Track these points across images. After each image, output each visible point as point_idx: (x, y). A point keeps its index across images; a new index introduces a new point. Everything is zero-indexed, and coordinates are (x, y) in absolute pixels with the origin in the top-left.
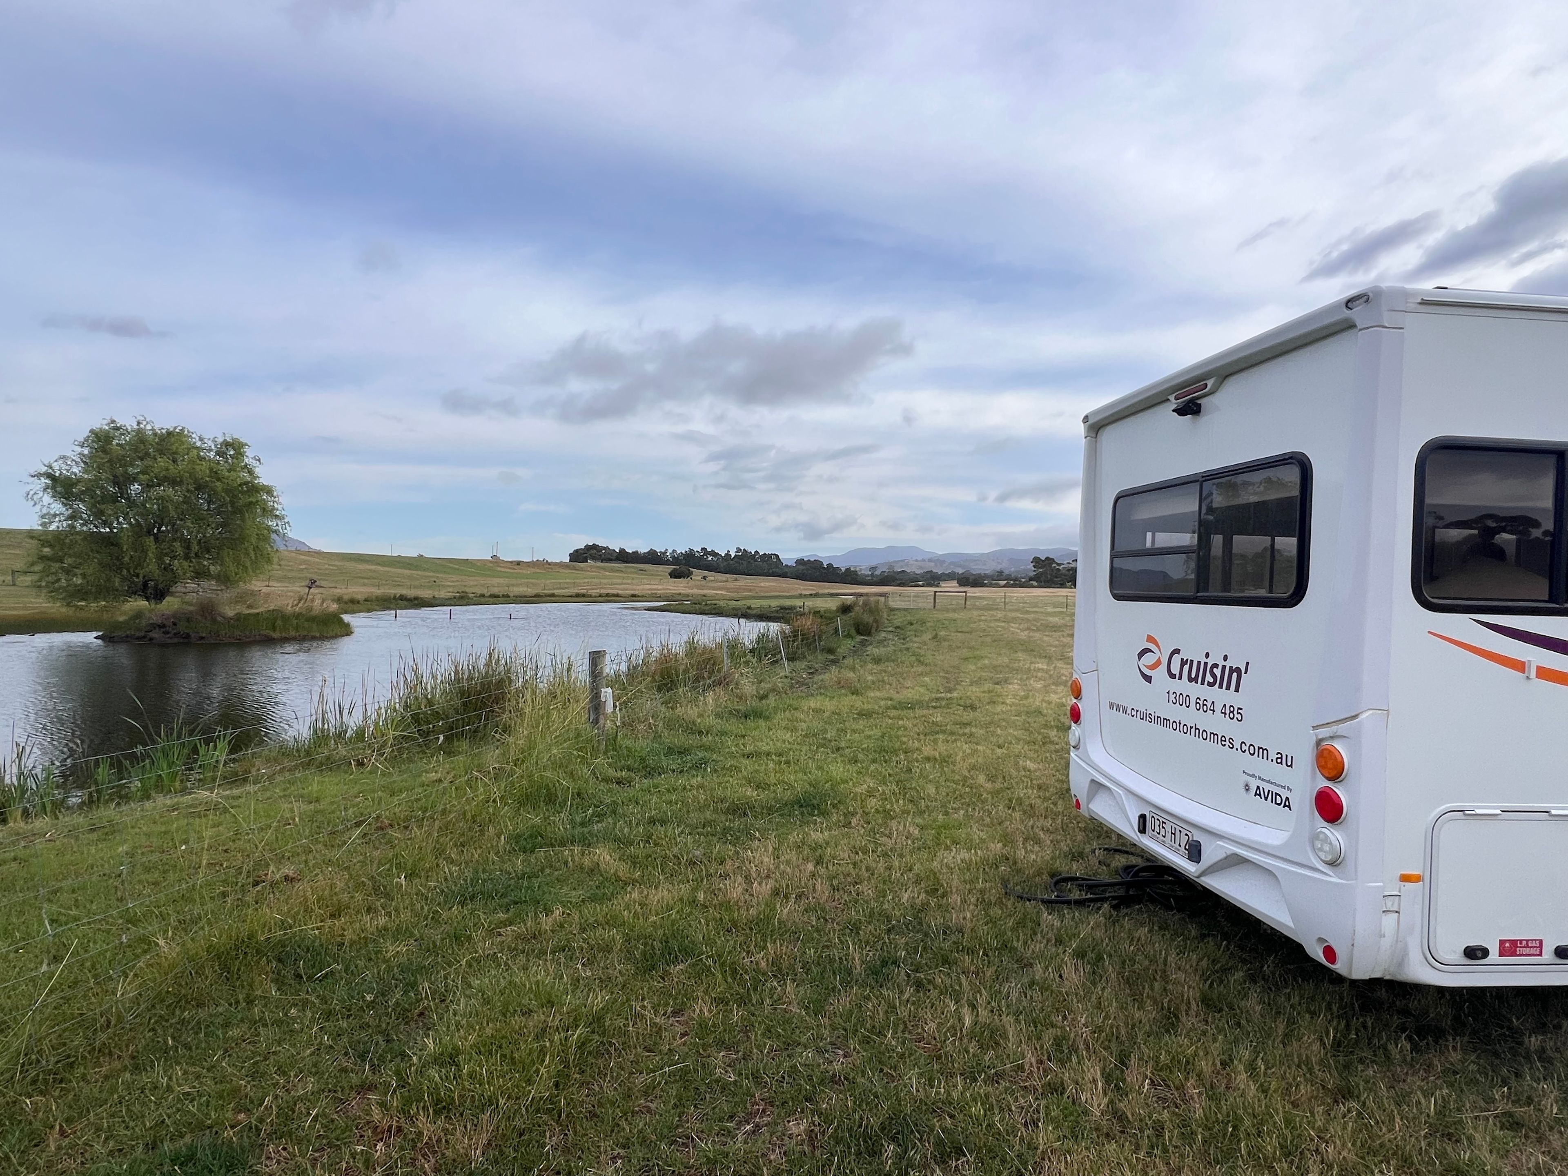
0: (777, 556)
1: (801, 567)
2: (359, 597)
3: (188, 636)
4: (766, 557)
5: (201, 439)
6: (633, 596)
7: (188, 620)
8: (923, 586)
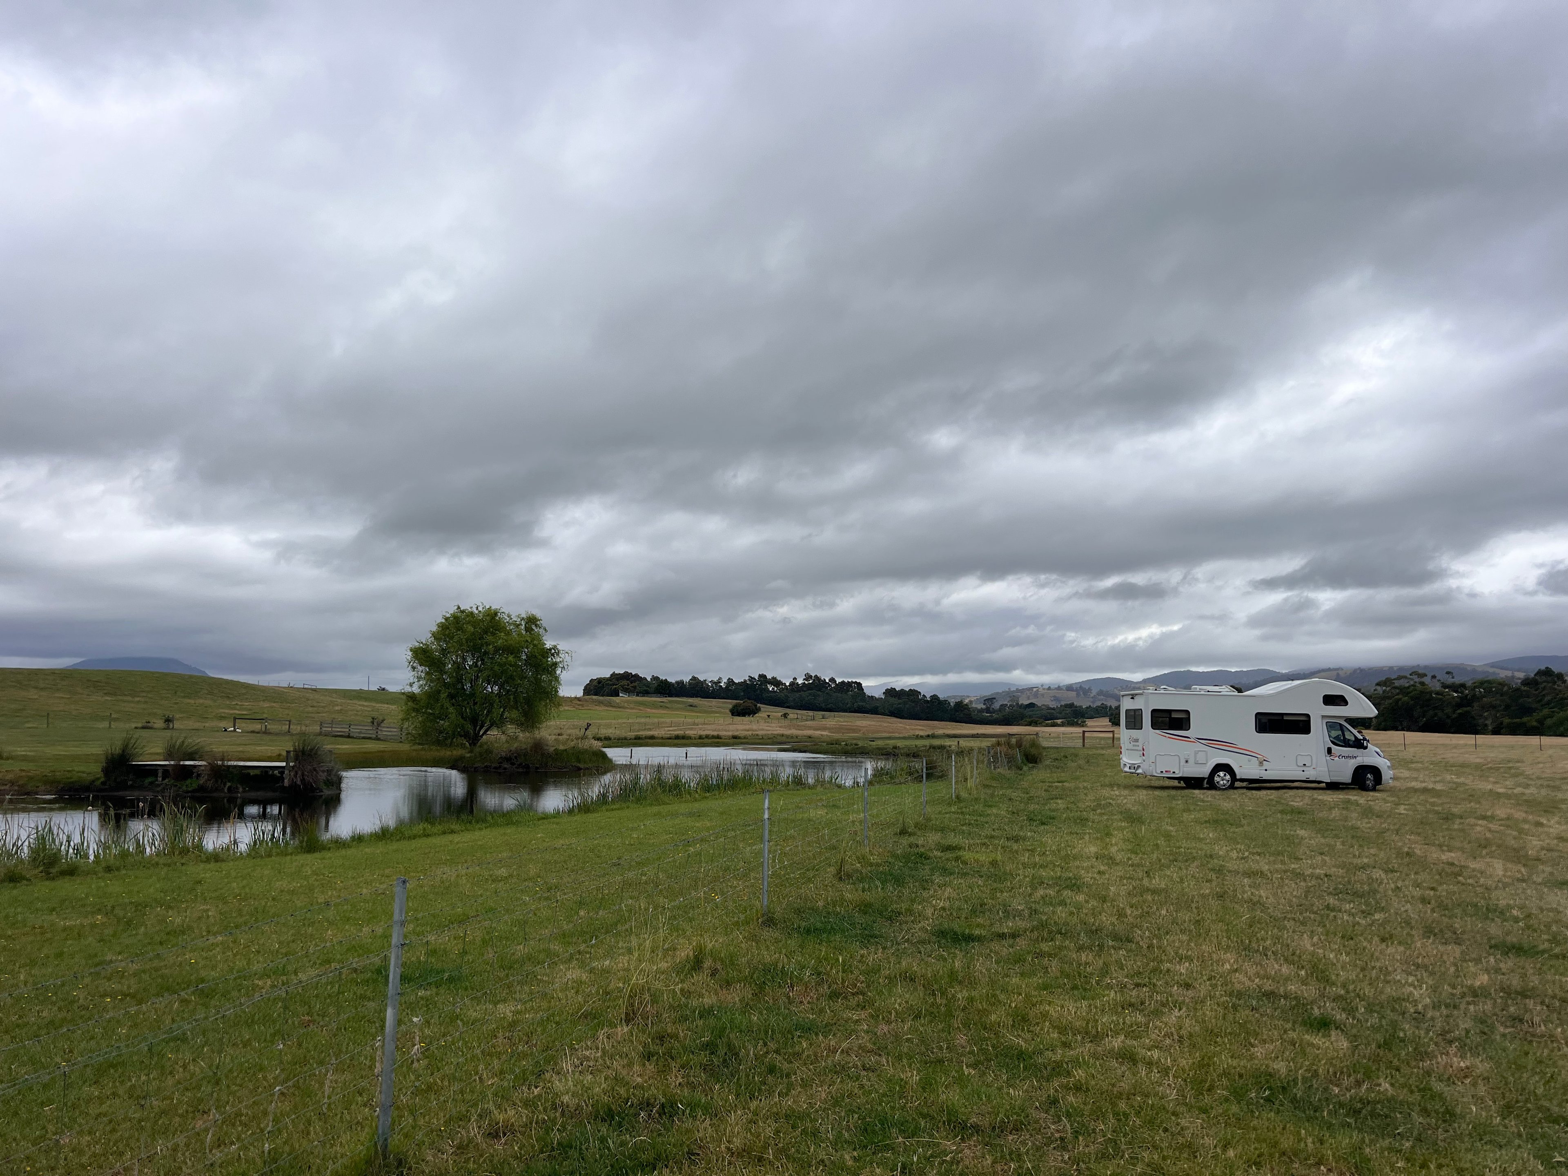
0: (859, 684)
1: (892, 700)
2: (611, 736)
3: (527, 767)
4: (845, 687)
5: (509, 616)
6: (735, 737)
7: (525, 755)
8: (1062, 725)
